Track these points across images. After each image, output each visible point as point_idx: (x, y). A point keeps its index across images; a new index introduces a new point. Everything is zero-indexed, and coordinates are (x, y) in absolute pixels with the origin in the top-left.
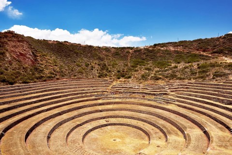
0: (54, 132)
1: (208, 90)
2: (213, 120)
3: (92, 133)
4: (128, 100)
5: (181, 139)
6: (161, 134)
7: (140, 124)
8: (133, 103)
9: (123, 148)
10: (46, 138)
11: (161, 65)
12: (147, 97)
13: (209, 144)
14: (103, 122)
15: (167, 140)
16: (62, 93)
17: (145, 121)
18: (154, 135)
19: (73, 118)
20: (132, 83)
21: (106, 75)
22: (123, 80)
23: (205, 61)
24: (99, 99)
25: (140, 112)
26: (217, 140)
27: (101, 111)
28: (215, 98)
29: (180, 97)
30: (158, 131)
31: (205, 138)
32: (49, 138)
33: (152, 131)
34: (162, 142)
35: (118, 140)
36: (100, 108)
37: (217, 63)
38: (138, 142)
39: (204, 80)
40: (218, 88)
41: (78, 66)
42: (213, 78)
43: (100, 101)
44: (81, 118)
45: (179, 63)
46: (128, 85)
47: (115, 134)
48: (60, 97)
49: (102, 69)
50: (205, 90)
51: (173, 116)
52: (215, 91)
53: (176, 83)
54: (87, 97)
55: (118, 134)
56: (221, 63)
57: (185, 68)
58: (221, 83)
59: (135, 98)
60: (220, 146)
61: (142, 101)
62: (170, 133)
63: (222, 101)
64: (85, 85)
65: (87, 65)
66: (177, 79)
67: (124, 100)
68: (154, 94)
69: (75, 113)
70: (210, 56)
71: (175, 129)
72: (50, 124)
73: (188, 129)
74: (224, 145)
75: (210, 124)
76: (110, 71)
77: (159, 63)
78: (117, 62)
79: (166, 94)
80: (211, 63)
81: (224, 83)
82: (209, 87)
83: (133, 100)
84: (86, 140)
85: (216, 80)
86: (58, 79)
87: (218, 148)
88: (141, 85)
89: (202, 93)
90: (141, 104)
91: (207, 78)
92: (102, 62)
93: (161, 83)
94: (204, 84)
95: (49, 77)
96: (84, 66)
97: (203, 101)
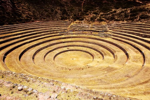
0: (36, 55)
1: (134, 28)
2: (132, 47)
3: (59, 55)
4: (81, 35)
5: (112, 57)
6: (100, 55)
7: (88, 50)
8: (85, 37)
9: (78, 63)
10: (32, 58)
11: (105, 10)
12: (93, 33)
13: (127, 60)
14: (65, 49)
15: (103, 59)
16: (37, 31)
17: (91, 48)
18: (96, 56)
19: (47, 47)
20: (84, 24)
21: (66, 18)
22: (78, 21)
23: (136, 7)
24: (62, 35)
25: (89, 43)
26: (133, 58)
27: (64, 42)
28: (137, 33)
29: (115, 33)
30: (99, 53)
31: (126, 57)
32: (33, 58)
33: (95, 54)
34: (101, 60)
35: (75, 59)
36: (63, 40)
37: (144, 8)
38: (86, 60)
39: (133, 21)
40: (141, 27)
41: (46, 11)
42: (139, 20)
43: (63, 36)
44: (52, 47)
45: (118, 9)
46: (82, 25)
47: (73, 55)
48: (36, 34)
49: (63, 14)
50: (132, 28)
51: (108, 45)
52: (138, 29)
53: (114, 23)
54: (54, 33)
55: (75, 56)
56: (147, 8)
57: (121, 12)
58: (144, 24)
59: (86, 34)
60: (133, 61)
61: (90, 36)
62: (105, 55)
63: (141, 36)
64: (52, 25)
65: (52, 11)
66: (114, 21)
67: (78, 35)
68: (98, 32)
69: (48, 44)
70: (141, 2)
71: (109, 52)
72: (33, 50)
73: (117, 52)
74: (136, 60)
75: (130, 49)
76: (69, 15)
77: (104, 9)
78: (74, 8)
79: (106, 31)
80: (140, 9)
81: (146, 23)
82: (135, 26)
83: (84, 35)
84: (56, 59)
85: (141, 21)
86: (33, 21)
87: (132, 62)
88: (90, 25)
89: (130, 30)
90: (90, 38)
91: (135, 20)
92: (63, 8)
93: (104, 23)
94: (132, 24)
95: (26, 20)
96: (50, 11)
97: (129, 35)
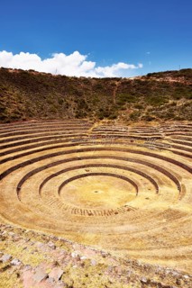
0: (25, 184)
3: (69, 184)
4: (112, 146)
5: (174, 190)
6: (151, 185)
7: (127, 174)
8: (119, 150)
9: (107, 200)
10: (15, 190)
11: (156, 101)
12: (136, 142)
14: (82, 171)
15: (157, 192)
16: (31, 137)
17: (133, 171)
18: (143, 187)
19: (46, 167)
20: (118, 125)
21: (85, 115)
22: (107, 121)
24: (77, 144)
25: (127, 159)
27: (79, 159)
29: (177, 142)
30: (147, 181)
32: (18, 189)
33: (140, 182)
34: (152, 194)
35: (100, 192)
36: (78, 155)
38: (123, 194)
41: (50, 103)
43: (78, 147)
44: (56, 167)
45: (178, 99)
46: (113, 128)
47: (97, 185)
48: (29, 142)
49: (80, 107)
51: (166, 165)
53: (173, 124)
54: (62, 142)
55: (100, 185)
57: (186, 105)
59: (122, 143)
61: (130, 147)
62: (161, 184)
64: (58, 127)
65: (61, 102)
66: (174, 120)
67: (108, 146)
68: (145, 139)
69: (48, 161)
71: (168, 179)
72: (19, 174)
73: (183, 180)
76: (90, 110)
77: (153, 99)
78: (99, 98)
79: (159, 138)
83: (118, 146)
84: (62, 191)
86: (24, 120)
88: (129, 127)
90: (129, 151)
92: (80, 98)
93: (154, 124)
95: (14, 118)
96: (57, 104)
